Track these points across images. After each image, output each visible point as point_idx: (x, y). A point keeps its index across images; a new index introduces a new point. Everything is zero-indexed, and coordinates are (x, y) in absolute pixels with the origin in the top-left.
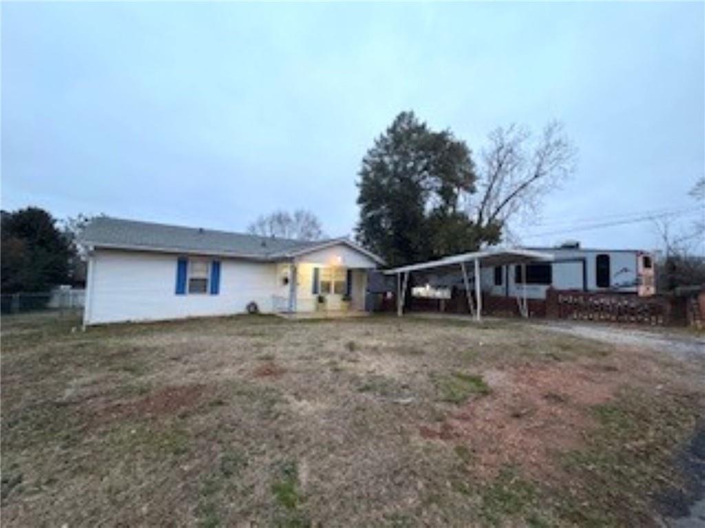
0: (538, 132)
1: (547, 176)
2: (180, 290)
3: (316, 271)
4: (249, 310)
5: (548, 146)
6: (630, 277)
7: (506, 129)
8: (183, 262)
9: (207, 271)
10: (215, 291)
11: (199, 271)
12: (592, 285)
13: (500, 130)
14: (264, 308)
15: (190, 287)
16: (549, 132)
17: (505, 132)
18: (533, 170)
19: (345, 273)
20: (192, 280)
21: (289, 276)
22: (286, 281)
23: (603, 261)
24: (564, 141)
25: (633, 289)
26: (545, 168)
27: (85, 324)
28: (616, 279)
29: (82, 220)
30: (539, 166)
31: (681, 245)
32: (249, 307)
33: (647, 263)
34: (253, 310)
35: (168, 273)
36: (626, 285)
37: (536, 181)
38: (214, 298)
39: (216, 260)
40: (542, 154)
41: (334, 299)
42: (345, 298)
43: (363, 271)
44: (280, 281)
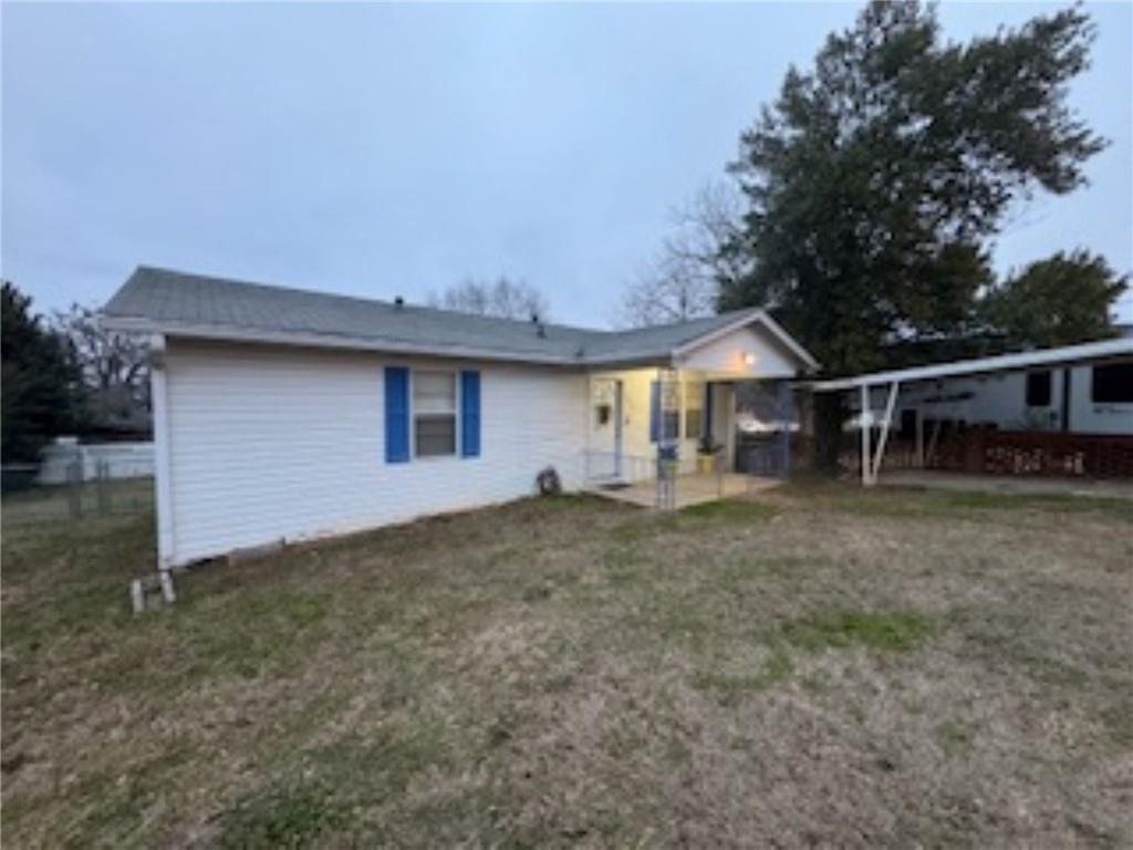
2: (396, 451)
3: (658, 389)
4: (542, 489)
8: (397, 374)
9: (452, 396)
10: (472, 448)
11: (431, 401)
14: (570, 483)
15: (419, 437)
19: (703, 391)
20: (420, 422)
21: (611, 401)
22: (604, 414)
27: (163, 565)
29: (80, 314)
32: (541, 478)
34: (549, 484)
35: (366, 397)
38: (471, 462)
39: (471, 368)
41: (687, 449)
42: (707, 448)
43: (729, 384)
44: (593, 416)
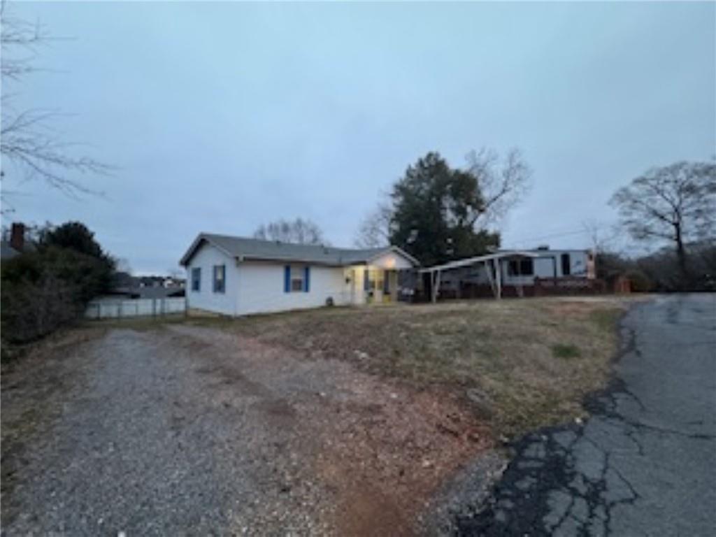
0: (504, 156)
1: (512, 192)
2: (287, 290)
3: (366, 272)
4: (328, 303)
5: (512, 168)
6: (581, 268)
7: (478, 151)
8: (288, 267)
9: (302, 274)
10: (307, 290)
11: (296, 275)
12: (560, 274)
13: (473, 153)
14: (337, 302)
15: (293, 286)
16: (511, 158)
17: (477, 154)
18: (501, 186)
19: (383, 273)
20: (293, 281)
21: (349, 276)
22: (347, 280)
23: (566, 258)
24: (524, 164)
25: (584, 275)
26: (510, 186)
28: (574, 269)
30: (505, 184)
31: (605, 244)
32: (328, 300)
33: (591, 257)
34: (330, 303)
35: (278, 275)
36: (580, 273)
37: (504, 195)
38: (306, 294)
39: (307, 265)
40: (507, 174)
41: (378, 294)
42: (386, 293)
43: (394, 271)
44: (344, 282)
